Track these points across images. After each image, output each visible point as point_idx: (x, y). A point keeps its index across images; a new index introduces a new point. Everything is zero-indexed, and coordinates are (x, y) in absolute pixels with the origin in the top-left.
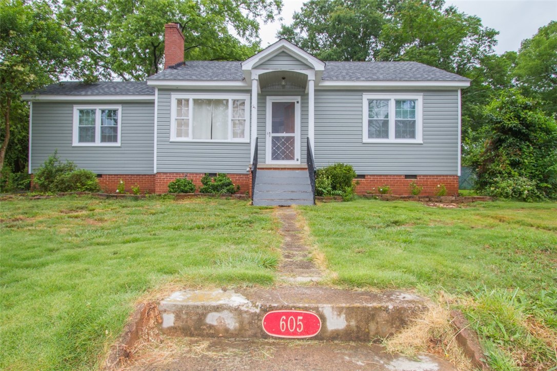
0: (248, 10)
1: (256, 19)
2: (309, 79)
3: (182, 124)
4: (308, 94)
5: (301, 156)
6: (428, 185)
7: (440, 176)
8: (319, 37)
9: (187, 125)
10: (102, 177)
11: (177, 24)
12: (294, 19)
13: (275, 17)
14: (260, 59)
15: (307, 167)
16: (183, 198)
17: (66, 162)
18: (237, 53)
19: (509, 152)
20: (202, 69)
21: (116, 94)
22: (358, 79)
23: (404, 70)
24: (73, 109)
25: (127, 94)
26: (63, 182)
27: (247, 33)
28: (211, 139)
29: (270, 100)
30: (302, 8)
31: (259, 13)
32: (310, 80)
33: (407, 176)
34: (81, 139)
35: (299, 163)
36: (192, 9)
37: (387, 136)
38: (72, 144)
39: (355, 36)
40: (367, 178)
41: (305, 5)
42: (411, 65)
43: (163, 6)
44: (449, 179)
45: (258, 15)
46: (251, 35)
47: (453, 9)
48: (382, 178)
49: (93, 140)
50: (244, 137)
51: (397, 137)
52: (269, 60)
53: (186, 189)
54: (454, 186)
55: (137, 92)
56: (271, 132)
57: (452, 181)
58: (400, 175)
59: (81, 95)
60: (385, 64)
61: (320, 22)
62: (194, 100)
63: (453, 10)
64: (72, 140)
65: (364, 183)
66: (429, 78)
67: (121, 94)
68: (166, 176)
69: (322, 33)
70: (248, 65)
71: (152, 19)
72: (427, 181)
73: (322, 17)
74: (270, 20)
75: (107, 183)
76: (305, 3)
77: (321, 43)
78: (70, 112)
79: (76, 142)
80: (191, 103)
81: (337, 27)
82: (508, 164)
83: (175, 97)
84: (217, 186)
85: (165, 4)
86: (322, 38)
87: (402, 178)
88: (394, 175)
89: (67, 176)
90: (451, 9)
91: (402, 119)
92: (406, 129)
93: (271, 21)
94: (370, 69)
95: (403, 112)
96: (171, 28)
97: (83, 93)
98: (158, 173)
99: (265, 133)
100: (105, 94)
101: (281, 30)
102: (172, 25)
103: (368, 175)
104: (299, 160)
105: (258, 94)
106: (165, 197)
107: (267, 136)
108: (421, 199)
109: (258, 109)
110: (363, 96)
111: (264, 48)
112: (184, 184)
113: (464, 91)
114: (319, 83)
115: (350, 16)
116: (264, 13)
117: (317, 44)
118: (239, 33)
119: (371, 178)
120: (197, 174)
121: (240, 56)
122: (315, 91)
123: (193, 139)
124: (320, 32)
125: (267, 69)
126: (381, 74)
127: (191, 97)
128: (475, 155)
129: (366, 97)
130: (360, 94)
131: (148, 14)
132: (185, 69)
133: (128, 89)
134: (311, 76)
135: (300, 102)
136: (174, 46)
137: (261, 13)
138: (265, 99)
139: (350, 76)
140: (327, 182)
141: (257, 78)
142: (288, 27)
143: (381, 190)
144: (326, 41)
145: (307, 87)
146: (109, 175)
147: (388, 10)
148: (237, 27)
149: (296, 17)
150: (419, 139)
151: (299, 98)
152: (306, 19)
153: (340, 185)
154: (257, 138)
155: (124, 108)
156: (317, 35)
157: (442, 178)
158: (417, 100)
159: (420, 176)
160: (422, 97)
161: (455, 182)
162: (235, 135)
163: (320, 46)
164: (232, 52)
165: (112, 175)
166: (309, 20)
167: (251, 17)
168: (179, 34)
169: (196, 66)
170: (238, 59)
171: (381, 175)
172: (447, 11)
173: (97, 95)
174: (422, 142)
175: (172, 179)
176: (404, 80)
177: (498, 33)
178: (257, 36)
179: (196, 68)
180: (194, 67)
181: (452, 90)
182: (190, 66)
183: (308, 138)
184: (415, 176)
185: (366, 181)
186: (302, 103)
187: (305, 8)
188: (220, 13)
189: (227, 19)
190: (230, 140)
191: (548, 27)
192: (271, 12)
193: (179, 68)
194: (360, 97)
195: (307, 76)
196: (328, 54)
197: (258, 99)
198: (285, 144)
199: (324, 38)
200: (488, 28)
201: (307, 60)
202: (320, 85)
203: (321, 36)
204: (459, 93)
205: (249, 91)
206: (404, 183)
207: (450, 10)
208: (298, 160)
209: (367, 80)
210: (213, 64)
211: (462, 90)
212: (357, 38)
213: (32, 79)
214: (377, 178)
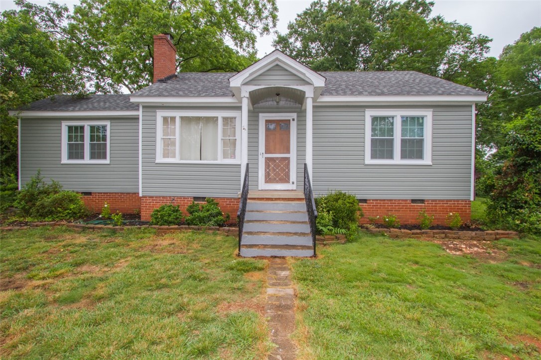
0: (245, 23)
1: (253, 31)
2: (306, 96)
3: (169, 144)
4: (305, 111)
5: (297, 179)
6: (436, 211)
7: (450, 201)
8: (312, 46)
9: (174, 144)
10: (91, 195)
11: (167, 35)
12: (288, 29)
13: (271, 30)
14: (251, 75)
15: (304, 197)
16: (165, 232)
17: (51, 183)
18: (233, 64)
19: (537, 179)
20: (192, 81)
21: (105, 109)
22: (360, 94)
23: (407, 81)
24: (61, 125)
25: (115, 109)
26: (43, 206)
27: (245, 44)
28: (201, 160)
29: (263, 117)
30: (296, 19)
31: (255, 26)
32: (307, 98)
33: (413, 201)
34: (70, 156)
35: (294, 187)
36: (186, 21)
37: (391, 156)
38: (61, 161)
39: (346, 44)
40: (369, 203)
41: (299, 16)
42: (411, 75)
43: (159, 19)
44: (460, 204)
45: (255, 27)
46: (248, 46)
47: (440, 18)
48: (386, 203)
49: (82, 157)
50: (235, 158)
51: (403, 156)
52: (261, 75)
53: (170, 219)
54: (466, 211)
55: (126, 107)
56: (264, 153)
57: (463, 206)
58: (406, 200)
59: (67, 111)
60: (383, 74)
61: (313, 32)
62: (182, 118)
63: (440, 20)
64: (61, 157)
65: (366, 208)
66: (440, 92)
67: (109, 109)
68: (152, 200)
69: (315, 42)
70: (236, 81)
71: (147, 31)
72: (435, 206)
73: (314, 27)
74: (265, 32)
75: (97, 201)
76: (299, 14)
77: (314, 51)
78: (59, 128)
79: (65, 160)
80: (178, 120)
81: (329, 35)
82: (536, 193)
83: (160, 114)
84: (204, 217)
85: (160, 17)
86: (314, 46)
87: (408, 203)
88: (399, 200)
89: (47, 200)
90: (439, 18)
91: (408, 138)
92: (413, 148)
93: (267, 34)
94: (371, 81)
95: (410, 130)
96: (160, 39)
97: (71, 109)
98: (143, 197)
99: (258, 153)
100: (94, 109)
101: (277, 39)
102: (161, 36)
103: (370, 200)
104: (295, 183)
105: (249, 111)
106: (146, 231)
107: (260, 157)
108: (436, 235)
109: (248, 131)
110: (366, 112)
111: (260, 58)
112: (169, 213)
113: (479, 106)
114: (317, 99)
115: (343, 26)
116: (260, 25)
117: (310, 53)
118: (236, 44)
119: (373, 203)
120: (185, 198)
121: (237, 66)
122: (314, 107)
123: (181, 159)
124: (313, 41)
125: (259, 85)
126: (385, 87)
127: (178, 114)
128: (490, 178)
129: (369, 114)
130: (362, 110)
131: (143, 27)
132: (175, 82)
133: (118, 104)
134: (309, 92)
135: (296, 120)
136: (163, 58)
137: (257, 25)
138: (258, 117)
139: (351, 90)
140: (328, 217)
141: (248, 96)
142: (284, 37)
143: (387, 220)
144: (318, 50)
145: (304, 104)
146: (99, 193)
147: (376, 19)
148: (235, 39)
149: (291, 27)
150: (427, 160)
151: (294, 115)
152: (300, 29)
153: (343, 220)
154: (248, 164)
155: (113, 124)
156: (310, 44)
157: (453, 202)
158: (426, 116)
159: (428, 201)
160: (431, 112)
161: (467, 207)
162: (225, 156)
163: (312, 54)
164: (228, 62)
165: (101, 193)
166: (303, 30)
167: (248, 28)
168: (169, 46)
169: (189, 79)
170: (234, 69)
171: (384, 200)
172: (434, 20)
173: (85, 110)
174: (431, 164)
175: (158, 202)
176: (413, 95)
177: (491, 40)
178: (253, 48)
179: (187, 82)
180: (186, 79)
181: (466, 106)
182: (182, 79)
183: (305, 165)
184: (422, 201)
185: (368, 206)
186: (298, 121)
187: (299, 19)
188: (218, 25)
189: (225, 31)
190: (220, 161)
191: (531, 33)
192: (267, 25)
193: (169, 82)
194: (362, 114)
195: (305, 92)
196: (321, 63)
197: (249, 116)
198: (280, 166)
199: (317, 47)
200: (481, 36)
201: (304, 74)
202: (318, 101)
203: (313, 45)
204: (474, 108)
205: (239, 108)
206: (410, 208)
207: (438, 20)
208: (293, 183)
209: (370, 94)
210: (206, 77)
211: (476, 105)
212: (347, 46)
213: (11, 96)
214: (381, 203)
